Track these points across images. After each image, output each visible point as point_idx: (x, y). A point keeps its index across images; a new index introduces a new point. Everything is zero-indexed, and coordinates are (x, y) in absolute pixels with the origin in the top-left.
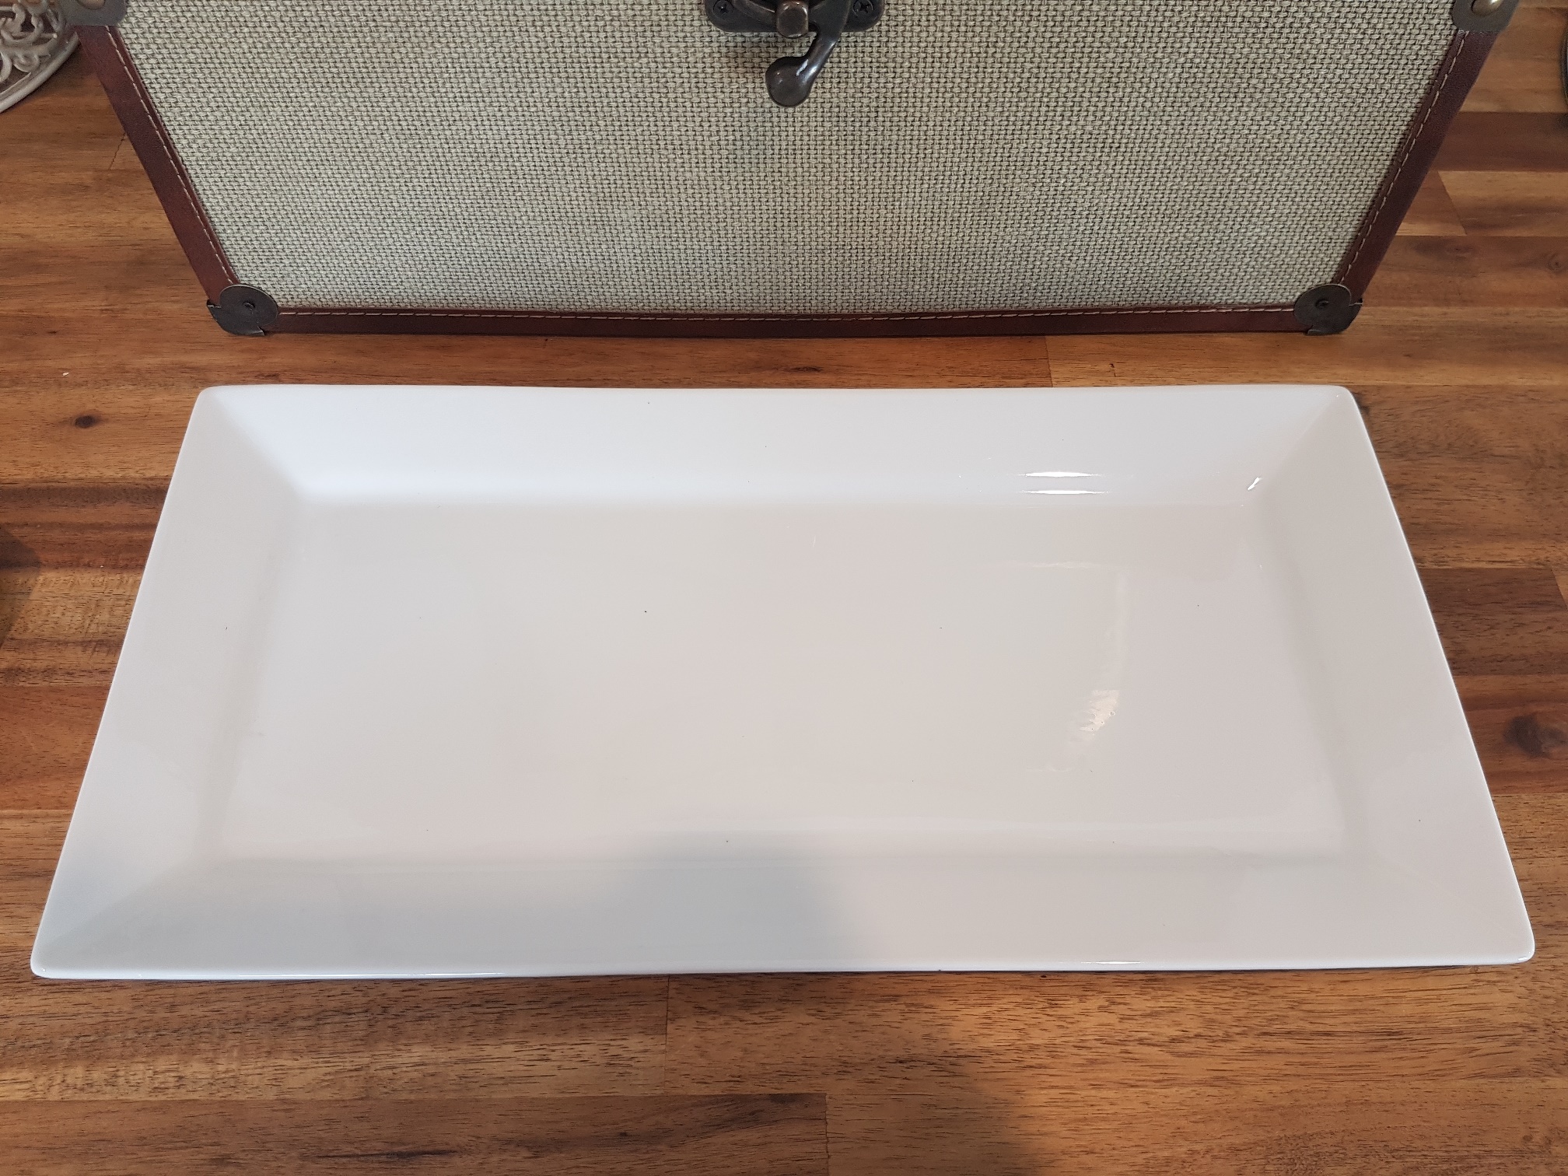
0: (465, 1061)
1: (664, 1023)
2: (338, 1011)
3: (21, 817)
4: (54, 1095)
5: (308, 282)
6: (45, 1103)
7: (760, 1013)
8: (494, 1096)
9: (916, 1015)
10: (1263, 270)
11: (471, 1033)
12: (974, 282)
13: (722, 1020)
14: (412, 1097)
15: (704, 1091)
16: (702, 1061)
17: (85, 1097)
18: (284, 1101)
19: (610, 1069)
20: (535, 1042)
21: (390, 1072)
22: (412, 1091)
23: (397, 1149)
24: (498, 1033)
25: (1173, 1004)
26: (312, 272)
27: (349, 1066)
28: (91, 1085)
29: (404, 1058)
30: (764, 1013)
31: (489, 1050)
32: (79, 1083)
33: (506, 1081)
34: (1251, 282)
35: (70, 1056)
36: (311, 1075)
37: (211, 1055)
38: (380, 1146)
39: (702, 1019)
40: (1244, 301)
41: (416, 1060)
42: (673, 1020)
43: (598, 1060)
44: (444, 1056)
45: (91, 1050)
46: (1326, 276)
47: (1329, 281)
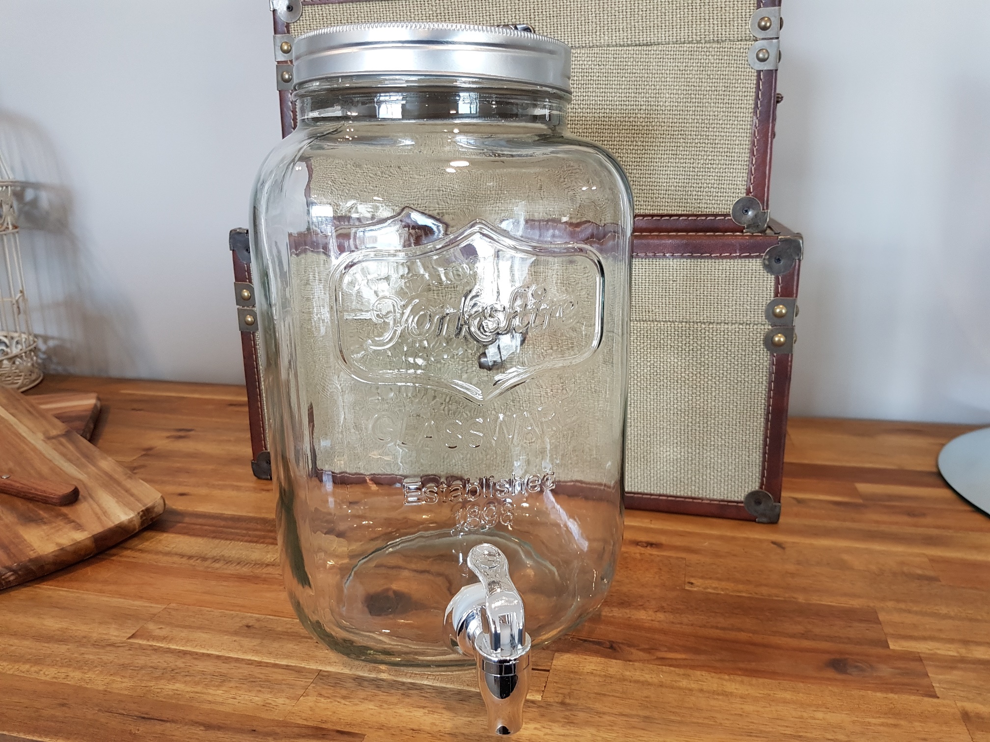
0: (197, 693)
1: (300, 696)
2: (151, 667)
4: (10, 672)
6: (4, 673)
7: (350, 701)
8: (202, 707)
9: (431, 715)
11: (206, 684)
13: (329, 700)
14: (164, 700)
15: (305, 723)
16: (310, 713)
17: (22, 674)
18: (106, 691)
19: (263, 707)
20: (233, 692)
21: (160, 690)
22: (165, 698)
23: (143, 716)
24: (218, 686)
27: (143, 685)
28: (28, 671)
29: (170, 687)
30: (352, 702)
31: (211, 691)
32: (24, 670)
33: (210, 702)
35: (28, 661)
36: (124, 685)
37: (86, 671)
38: (137, 713)
39: (320, 698)
41: (174, 688)
42: (304, 696)
43: (259, 703)
44: (189, 689)
45: (37, 661)
46: (754, 485)
47: (757, 488)
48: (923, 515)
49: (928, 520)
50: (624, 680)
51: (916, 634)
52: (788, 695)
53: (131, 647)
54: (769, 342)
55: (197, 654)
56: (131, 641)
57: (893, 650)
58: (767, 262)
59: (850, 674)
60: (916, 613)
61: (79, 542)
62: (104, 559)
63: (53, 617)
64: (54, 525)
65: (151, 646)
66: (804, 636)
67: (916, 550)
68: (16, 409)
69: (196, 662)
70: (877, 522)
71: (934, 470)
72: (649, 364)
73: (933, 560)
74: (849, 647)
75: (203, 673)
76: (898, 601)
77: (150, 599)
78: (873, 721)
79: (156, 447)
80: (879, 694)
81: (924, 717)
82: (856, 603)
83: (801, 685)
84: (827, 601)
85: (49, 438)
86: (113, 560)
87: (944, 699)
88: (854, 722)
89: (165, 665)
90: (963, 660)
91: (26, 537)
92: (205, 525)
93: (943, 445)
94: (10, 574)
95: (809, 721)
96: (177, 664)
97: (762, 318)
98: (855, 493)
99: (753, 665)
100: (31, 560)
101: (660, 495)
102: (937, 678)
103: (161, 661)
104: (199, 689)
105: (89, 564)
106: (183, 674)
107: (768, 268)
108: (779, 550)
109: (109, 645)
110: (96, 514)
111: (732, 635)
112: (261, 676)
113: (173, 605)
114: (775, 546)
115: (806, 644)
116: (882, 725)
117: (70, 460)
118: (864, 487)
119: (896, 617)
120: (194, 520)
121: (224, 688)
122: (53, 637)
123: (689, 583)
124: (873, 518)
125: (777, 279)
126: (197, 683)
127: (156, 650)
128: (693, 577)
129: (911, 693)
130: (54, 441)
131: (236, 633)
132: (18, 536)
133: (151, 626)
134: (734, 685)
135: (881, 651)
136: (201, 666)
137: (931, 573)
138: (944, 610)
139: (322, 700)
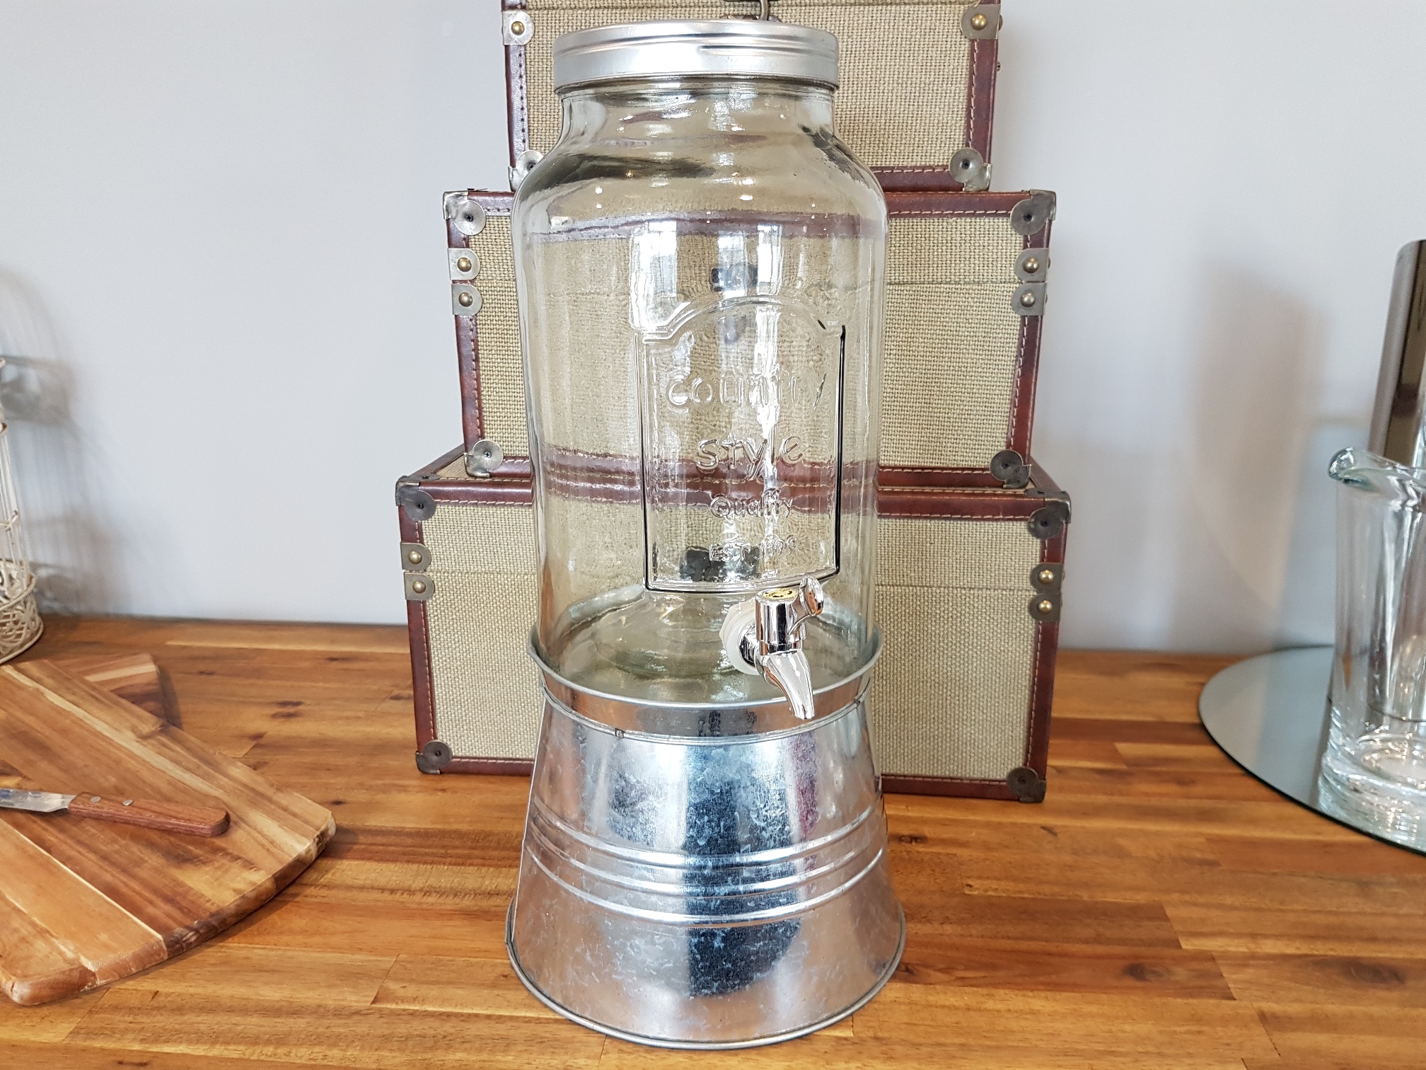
0: (484, 1061)
2: (418, 1036)
3: (265, 948)
4: (254, 1057)
6: (248, 1060)
11: (490, 1050)
13: (634, 1056)
17: (271, 1059)
20: (526, 1056)
21: (442, 1062)
24: (505, 1052)
27: (420, 1058)
28: (275, 1055)
29: (452, 1057)
31: (499, 1058)
32: (269, 1054)
35: (268, 1042)
37: (344, 1048)
41: (458, 1058)
42: (605, 1054)
44: (473, 1058)
45: (279, 1040)
46: (1018, 762)
47: (1021, 765)
48: (1193, 782)
49: (1198, 789)
50: (931, 1006)
51: (1205, 930)
52: (1093, 1009)
53: (381, 1014)
54: (1034, 609)
55: (462, 1015)
56: (377, 1006)
57: (1187, 951)
58: (1032, 526)
59: (1150, 981)
60: (1202, 905)
61: (260, 886)
62: (286, 903)
63: (266, 984)
64: (217, 864)
65: (404, 1010)
66: (1097, 940)
67: (1192, 828)
68: (74, 694)
69: (466, 1025)
70: (1147, 794)
71: (1196, 721)
72: (903, 632)
73: (1211, 840)
74: (1143, 951)
75: (480, 1038)
76: (1183, 892)
77: (372, 951)
78: (1178, 1029)
79: (266, 733)
80: (1179, 1000)
81: (1225, 1021)
82: (1141, 898)
83: (1105, 996)
84: (1111, 898)
85: (144, 738)
86: (297, 902)
87: (1240, 1000)
88: (1161, 1032)
89: (433, 1032)
90: (1253, 956)
91: (190, 883)
92: (391, 845)
93: (1203, 685)
94: (191, 934)
95: (1119, 1034)
96: (445, 1029)
97: (1027, 584)
98: (1115, 756)
99: (1054, 978)
100: (212, 915)
101: (915, 776)
102: (1232, 978)
103: (425, 1027)
104: (485, 1056)
105: (272, 911)
106: (459, 1040)
107: (1034, 532)
108: (1050, 837)
109: (354, 1013)
110: (263, 846)
111: (1024, 945)
112: (547, 1035)
113: (402, 956)
114: (1045, 832)
115: (1100, 949)
116: (1187, 1032)
117: (188, 770)
118: (1125, 748)
119: (1184, 912)
120: (370, 839)
121: (512, 1053)
122: (280, 1009)
123: (968, 885)
124: (1145, 790)
125: (1043, 543)
126: (480, 1050)
127: (413, 1014)
128: (969, 877)
129: (1210, 997)
130: (151, 741)
131: (494, 986)
132: (181, 885)
133: (392, 986)
134: (1040, 1002)
135: (1176, 952)
136: (473, 1029)
137: (1210, 857)
138: (1228, 900)
139: (626, 1056)
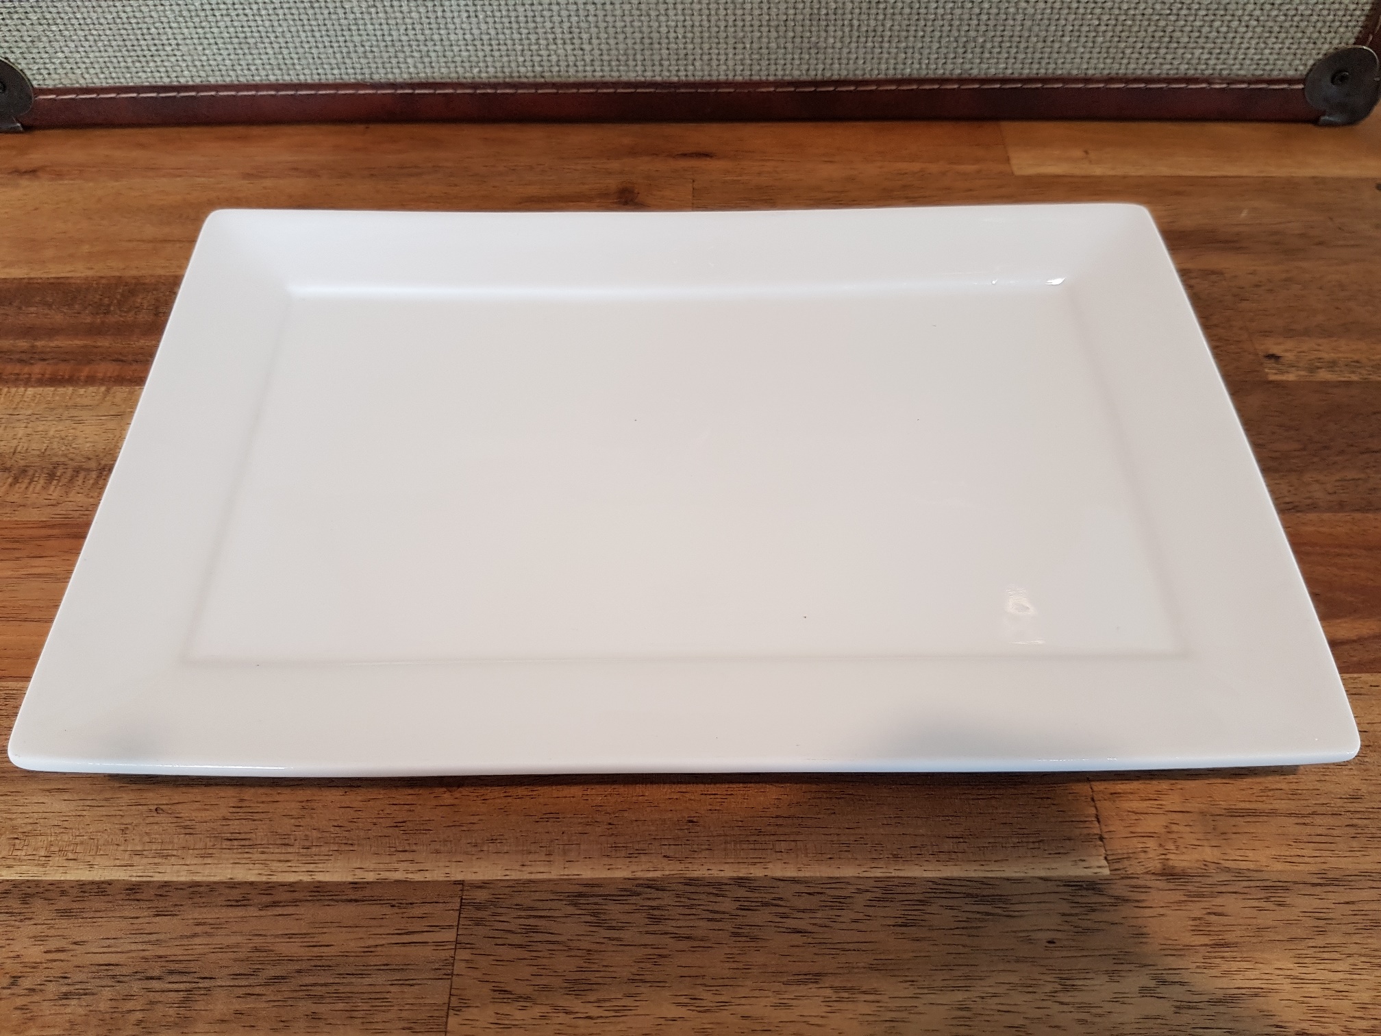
1: (443, 1013)
5: (65, 49)
7: (599, 1001)
9: (850, 1006)
10: (1270, 24)
12: (904, 34)
25: (1257, 984)
26: (66, 33)
30: (605, 1000)
34: (1254, 42)
39: (506, 1009)
40: (1242, 72)
46: (1349, 35)
55: (61, 889)
112: (294, 949)
123: (1269, 356)
128: (1266, 334)
136: (94, 942)
139: (514, 1013)
